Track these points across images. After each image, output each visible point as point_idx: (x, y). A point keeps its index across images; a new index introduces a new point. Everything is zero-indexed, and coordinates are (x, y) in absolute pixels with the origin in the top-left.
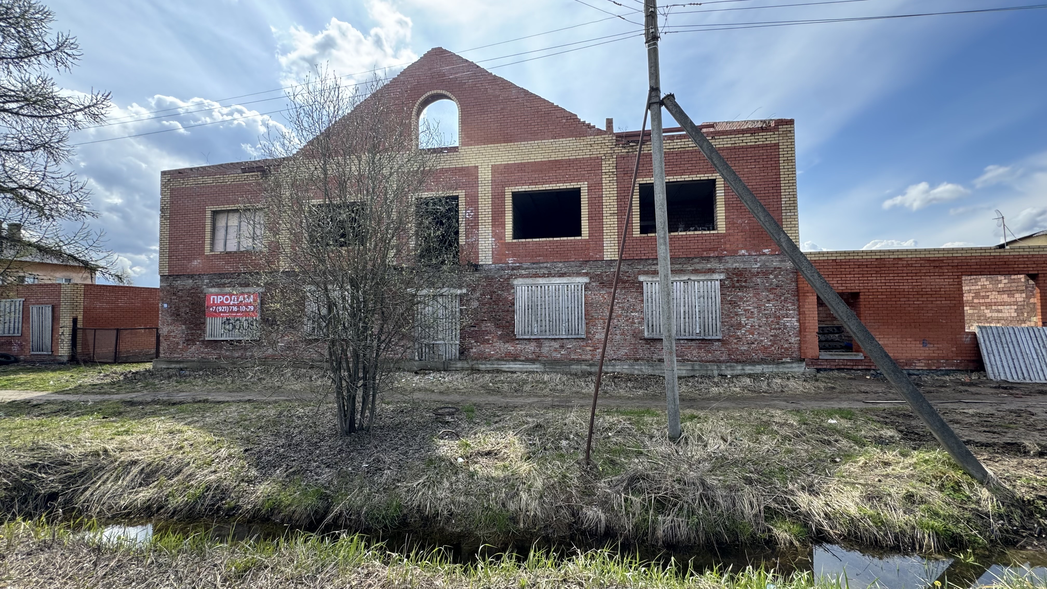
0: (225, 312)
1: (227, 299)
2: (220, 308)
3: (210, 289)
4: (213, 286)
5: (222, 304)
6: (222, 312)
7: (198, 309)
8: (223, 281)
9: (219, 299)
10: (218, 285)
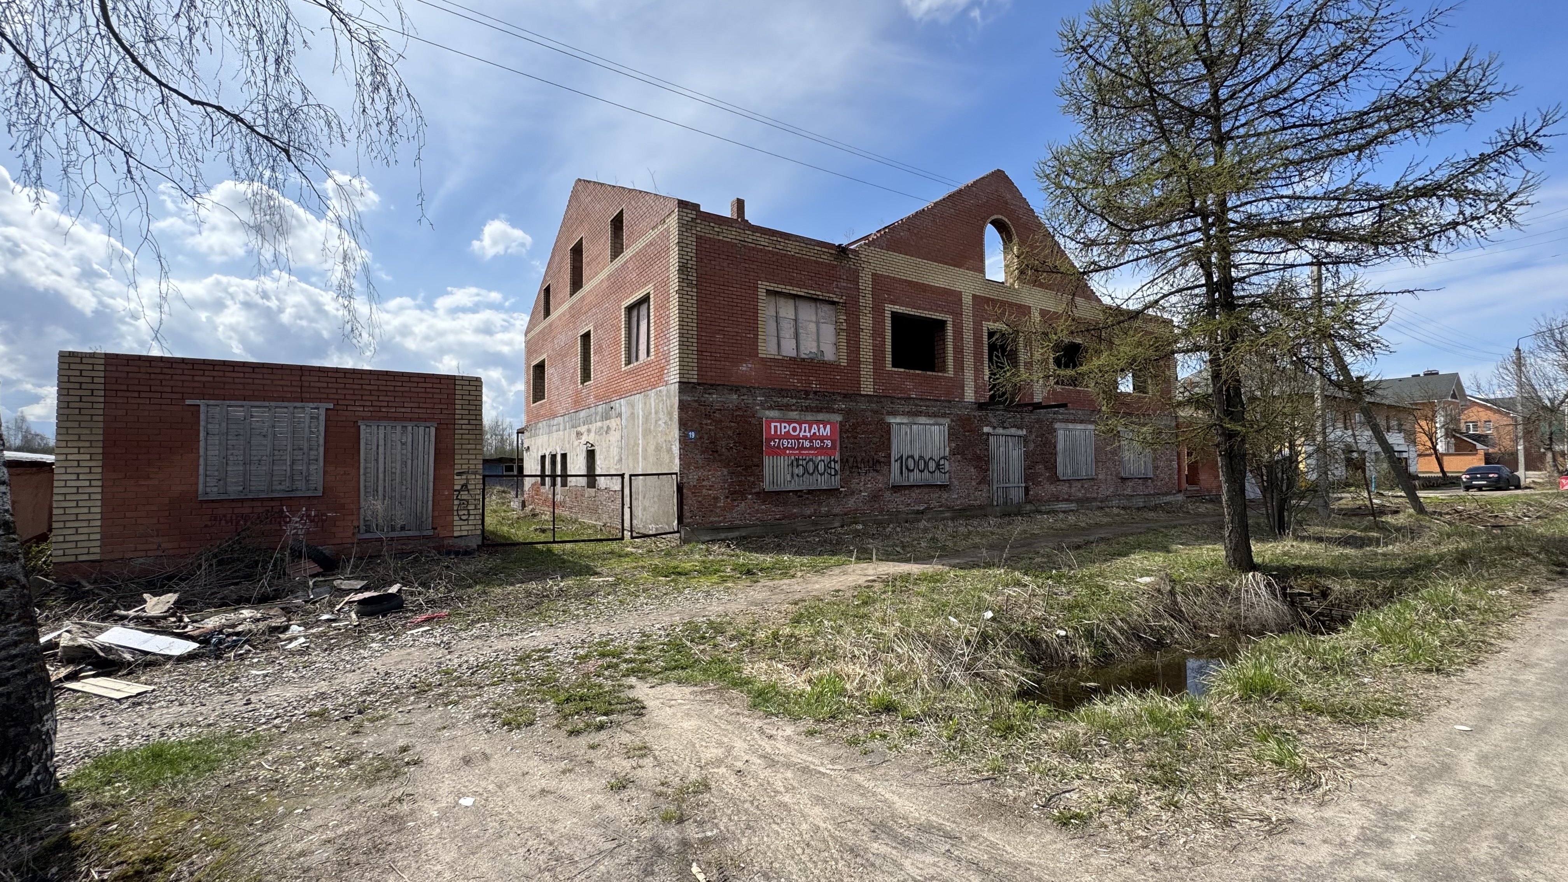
0: (792, 448)
1: (794, 429)
2: (785, 442)
3: (767, 412)
4: (770, 408)
5: (787, 436)
6: (787, 448)
7: (748, 443)
8: (785, 400)
9: (785, 428)
10: (779, 407)
